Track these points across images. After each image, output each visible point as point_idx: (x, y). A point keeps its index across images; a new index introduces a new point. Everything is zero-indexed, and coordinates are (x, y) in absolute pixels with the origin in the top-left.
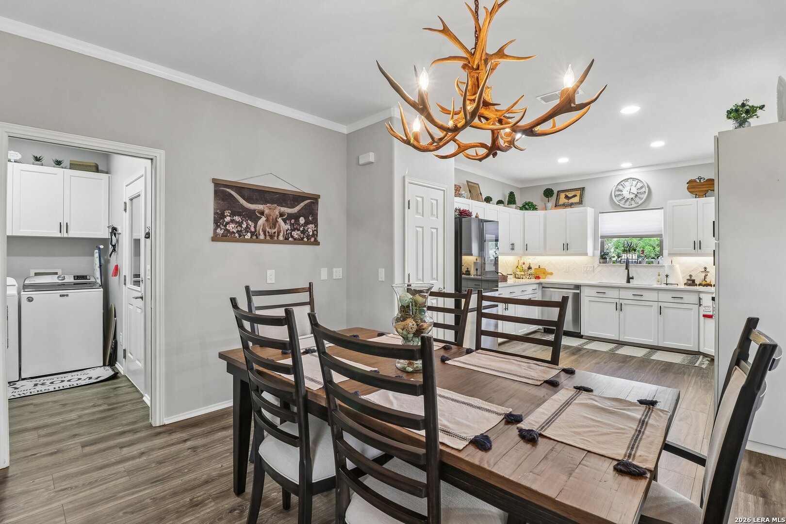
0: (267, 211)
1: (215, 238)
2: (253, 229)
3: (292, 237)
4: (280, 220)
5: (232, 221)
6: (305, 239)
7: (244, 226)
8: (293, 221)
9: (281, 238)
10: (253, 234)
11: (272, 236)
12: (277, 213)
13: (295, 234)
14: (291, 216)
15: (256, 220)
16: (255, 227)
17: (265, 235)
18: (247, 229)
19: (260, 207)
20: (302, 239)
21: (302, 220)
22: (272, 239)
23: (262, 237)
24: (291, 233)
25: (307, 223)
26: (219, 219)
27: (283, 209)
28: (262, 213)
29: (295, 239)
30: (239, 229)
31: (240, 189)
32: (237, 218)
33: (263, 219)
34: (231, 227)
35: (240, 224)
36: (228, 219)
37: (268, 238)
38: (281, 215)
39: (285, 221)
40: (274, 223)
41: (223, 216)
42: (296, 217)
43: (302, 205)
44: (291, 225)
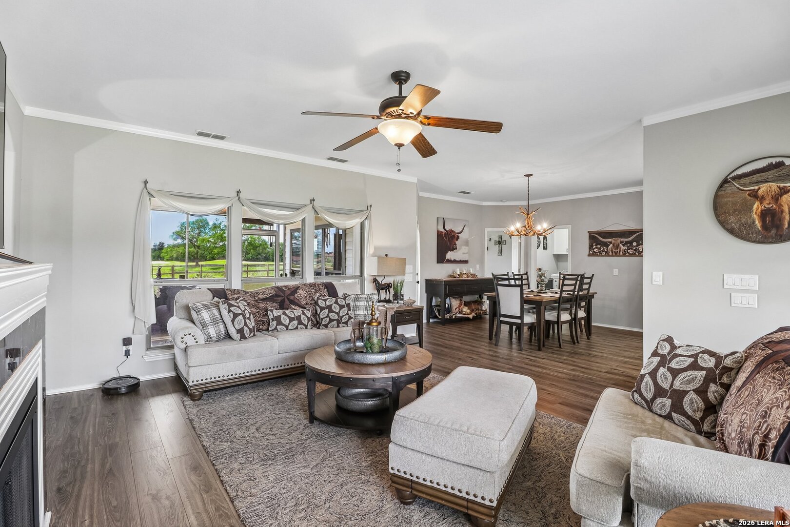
0: (613, 242)
1: (589, 255)
2: (606, 251)
3: (628, 253)
4: (621, 245)
5: (596, 248)
6: (637, 254)
7: (602, 249)
8: (628, 245)
9: (621, 254)
10: (606, 252)
11: (616, 253)
12: (619, 242)
13: (630, 251)
14: (627, 243)
15: (607, 246)
16: (607, 250)
17: (612, 252)
18: (603, 250)
19: (610, 240)
20: (635, 254)
21: (635, 244)
22: (616, 254)
23: (611, 254)
24: (627, 251)
25: (638, 245)
26: (591, 247)
27: (622, 239)
28: (611, 243)
29: (630, 254)
30: (599, 251)
31: (600, 234)
32: (598, 246)
33: (611, 245)
34: (596, 250)
35: (600, 249)
36: (594, 247)
37: (614, 254)
38: (621, 242)
39: (623, 245)
40: (618, 246)
41: (593, 246)
42: (631, 242)
43: (635, 236)
44: (627, 247)
